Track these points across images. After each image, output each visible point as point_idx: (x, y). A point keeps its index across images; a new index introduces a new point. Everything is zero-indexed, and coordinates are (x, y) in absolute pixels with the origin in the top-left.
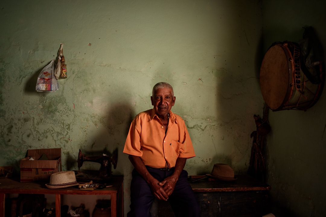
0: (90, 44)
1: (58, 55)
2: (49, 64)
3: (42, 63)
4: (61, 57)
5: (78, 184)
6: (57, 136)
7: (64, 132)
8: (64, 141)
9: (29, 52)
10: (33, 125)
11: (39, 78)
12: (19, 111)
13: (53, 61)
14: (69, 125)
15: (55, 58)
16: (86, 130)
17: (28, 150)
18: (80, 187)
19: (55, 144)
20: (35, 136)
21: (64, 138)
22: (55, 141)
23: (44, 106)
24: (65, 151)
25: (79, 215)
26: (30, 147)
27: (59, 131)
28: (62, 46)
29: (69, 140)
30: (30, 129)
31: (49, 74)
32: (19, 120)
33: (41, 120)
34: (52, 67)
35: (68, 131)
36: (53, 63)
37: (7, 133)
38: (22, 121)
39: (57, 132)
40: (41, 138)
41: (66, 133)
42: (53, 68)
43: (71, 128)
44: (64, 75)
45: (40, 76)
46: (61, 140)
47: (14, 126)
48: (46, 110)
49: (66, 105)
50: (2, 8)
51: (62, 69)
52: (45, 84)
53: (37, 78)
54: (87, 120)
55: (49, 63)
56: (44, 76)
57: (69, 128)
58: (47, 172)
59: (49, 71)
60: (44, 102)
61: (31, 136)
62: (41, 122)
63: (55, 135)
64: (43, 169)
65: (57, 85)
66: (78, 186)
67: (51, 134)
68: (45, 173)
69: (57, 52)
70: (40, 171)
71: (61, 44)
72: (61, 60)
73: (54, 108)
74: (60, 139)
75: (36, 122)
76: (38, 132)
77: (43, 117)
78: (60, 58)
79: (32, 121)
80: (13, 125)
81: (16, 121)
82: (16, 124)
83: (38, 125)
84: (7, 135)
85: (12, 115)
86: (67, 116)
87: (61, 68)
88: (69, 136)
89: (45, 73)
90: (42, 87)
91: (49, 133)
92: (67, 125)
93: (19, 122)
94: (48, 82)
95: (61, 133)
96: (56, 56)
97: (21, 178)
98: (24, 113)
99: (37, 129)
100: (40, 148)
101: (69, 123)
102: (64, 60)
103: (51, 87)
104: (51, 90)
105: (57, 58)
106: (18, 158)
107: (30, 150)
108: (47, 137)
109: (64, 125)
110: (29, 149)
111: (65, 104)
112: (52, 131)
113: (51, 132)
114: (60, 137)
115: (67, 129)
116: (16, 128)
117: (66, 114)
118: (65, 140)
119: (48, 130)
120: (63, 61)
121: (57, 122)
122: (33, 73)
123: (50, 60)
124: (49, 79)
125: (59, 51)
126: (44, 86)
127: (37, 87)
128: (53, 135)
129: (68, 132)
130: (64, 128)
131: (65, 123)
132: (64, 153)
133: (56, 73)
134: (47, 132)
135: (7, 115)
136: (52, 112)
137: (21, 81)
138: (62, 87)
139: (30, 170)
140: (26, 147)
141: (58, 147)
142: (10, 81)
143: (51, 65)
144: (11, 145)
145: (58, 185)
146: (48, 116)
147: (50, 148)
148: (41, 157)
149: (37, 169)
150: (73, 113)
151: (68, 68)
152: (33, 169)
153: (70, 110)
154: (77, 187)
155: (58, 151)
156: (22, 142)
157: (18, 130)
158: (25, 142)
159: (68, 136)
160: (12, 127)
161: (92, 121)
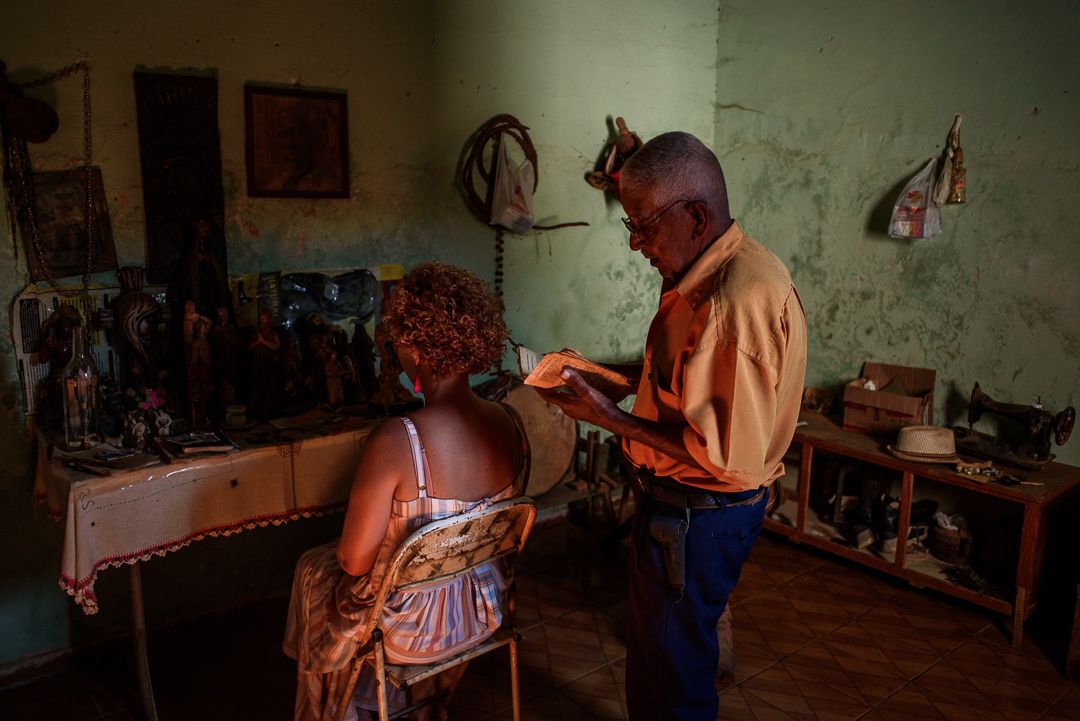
0: (1036, 109)
1: (948, 144)
2: (925, 170)
3: (908, 163)
4: (955, 151)
5: (957, 461)
6: (932, 341)
7: (947, 333)
8: (946, 355)
9: (881, 138)
10: (881, 309)
11: (897, 208)
12: (853, 274)
13: (934, 160)
14: (961, 318)
15: (939, 152)
16: (1002, 334)
17: (864, 364)
18: (960, 468)
19: (926, 359)
20: (882, 334)
21: (946, 347)
22: (925, 351)
23: (906, 268)
24: (946, 377)
25: (956, 529)
26: (871, 356)
27: (936, 328)
28: (960, 120)
29: (959, 352)
30: (873, 318)
31: (921, 197)
32: (852, 294)
33: (899, 299)
34: (928, 180)
35: (958, 332)
36: (934, 165)
37: (826, 319)
38: (857, 297)
39: (932, 331)
40: (894, 340)
41: (951, 335)
42: (932, 179)
43: (965, 326)
44: (957, 197)
45: (899, 201)
46: (939, 351)
47: (841, 307)
48: (911, 277)
49: (959, 270)
50: (830, 38)
51: (953, 183)
52: (908, 223)
53: (893, 208)
54: (1007, 310)
55: (925, 165)
56: (908, 202)
57: (960, 324)
58: (897, 419)
59: (922, 189)
60: (908, 258)
61: (874, 334)
62: (898, 304)
63: (926, 338)
64: (890, 413)
65: (938, 222)
66: (955, 465)
67: (918, 335)
68: (891, 421)
69: (945, 137)
70: (882, 414)
71: (957, 114)
72: (953, 160)
73: (928, 273)
74: (938, 348)
75: (886, 302)
76: (889, 325)
77: (902, 293)
78: (951, 154)
79: (877, 298)
80: (839, 303)
81: (846, 296)
82: (844, 303)
83: (890, 310)
84: (827, 323)
85: (837, 281)
86: (959, 295)
87: (952, 178)
88: (959, 344)
89: (911, 196)
90: (902, 228)
91: (912, 332)
92: (955, 318)
93: (852, 299)
94: (917, 218)
95: (941, 334)
96: (943, 146)
97: (845, 421)
98: (862, 280)
99: (886, 319)
100: (890, 363)
101: (962, 314)
102: (962, 158)
103: (922, 230)
104: (922, 237)
105: (945, 153)
106: (844, 376)
107: (870, 364)
108: (907, 340)
109: (948, 317)
110: (868, 360)
111: (955, 267)
112: (920, 327)
113: (918, 329)
114: (936, 343)
115: (957, 326)
116: (845, 312)
117: (957, 291)
118: (949, 354)
119: (911, 325)
120: (959, 159)
121: (934, 308)
122: (887, 189)
123: (928, 158)
124: (919, 210)
125: (951, 136)
126: (907, 227)
127: (891, 228)
128: (921, 336)
129: (956, 335)
130: (948, 323)
131: (951, 311)
132: (942, 381)
133: (938, 195)
134: (908, 328)
135: (828, 283)
136: (923, 282)
137: (861, 207)
138: (952, 224)
139: (862, 408)
140: (862, 355)
141: (930, 366)
142: (837, 207)
143: (928, 172)
144: (833, 347)
145: (912, 454)
146: (914, 291)
147: (912, 365)
148: (890, 382)
149: (877, 410)
150: (973, 289)
151: (970, 176)
152: (868, 409)
153: (967, 282)
154: (953, 467)
155: (930, 375)
156: (853, 343)
157: (849, 317)
158: (859, 344)
159: (955, 343)
160: (836, 307)
161: (1021, 315)
